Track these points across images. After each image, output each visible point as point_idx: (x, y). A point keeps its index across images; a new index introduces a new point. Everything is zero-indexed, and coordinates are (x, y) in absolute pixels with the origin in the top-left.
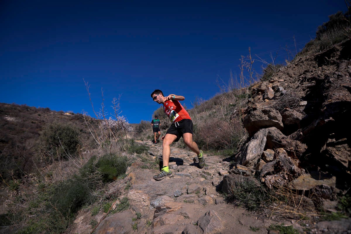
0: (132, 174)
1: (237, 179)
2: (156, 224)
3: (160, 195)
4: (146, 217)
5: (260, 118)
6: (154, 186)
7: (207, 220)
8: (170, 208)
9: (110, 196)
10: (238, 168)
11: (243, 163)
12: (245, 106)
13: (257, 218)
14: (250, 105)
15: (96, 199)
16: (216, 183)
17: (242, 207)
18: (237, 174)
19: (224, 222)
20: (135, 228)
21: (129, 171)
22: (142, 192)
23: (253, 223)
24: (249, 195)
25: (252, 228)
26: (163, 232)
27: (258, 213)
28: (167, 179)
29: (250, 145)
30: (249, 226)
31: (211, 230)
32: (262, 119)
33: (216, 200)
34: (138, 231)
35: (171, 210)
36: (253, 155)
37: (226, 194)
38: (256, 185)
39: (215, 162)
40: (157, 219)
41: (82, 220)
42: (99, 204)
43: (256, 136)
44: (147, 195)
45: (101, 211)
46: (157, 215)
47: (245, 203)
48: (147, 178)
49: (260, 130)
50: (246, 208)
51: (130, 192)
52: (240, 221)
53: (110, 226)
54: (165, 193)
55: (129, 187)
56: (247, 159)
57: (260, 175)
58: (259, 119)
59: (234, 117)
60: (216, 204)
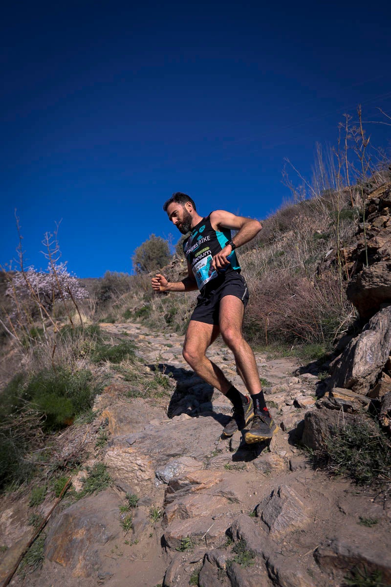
0: (108, 412)
1: (332, 419)
2: (172, 516)
3: (174, 456)
4: (147, 502)
5: (384, 283)
6: (159, 437)
7: (276, 506)
8: (197, 483)
9: (66, 462)
10: (335, 397)
11: (345, 383)
12: (352, 241)
13: (372, 500)
14: (362, 241)
15: (33, 470)
16: (290, 426)
17: (345, 478)
18: (332, 408)
19: (309, 509)
20: (128, 526)
21: (99, 405)
22: (135, 451)
23: (366, 510)
24: (357, 455)
25: (364, 520)
26: (188, 533)
27: (375, 490)
28: (184, 419)
29: (361, 345)
30: (357, 516)
31: (285, 525)
32: (386, 284)
33: (290, 462)
34: (134, 533)
35: (201, 486)
36: (367, 367)
37: (311, 450)
38: (372, 435)
39: (284, 375)
40: (173, 507)
41: (11, 517)
42: (43, 479)
43: (373, 324)
44: (147, 457)
45: (49, 496)
46: (172, 497)
47: (349, 469)
48: (141, 419)
49: (383, 309)
50: (352, 478)
51: (109, 452)
52: (340, 505)
53: (77, 526)
54: (184, 452)
55: (104, 442)
56: (354, 375)
57: (379, 412)
58: (381, 284)
59: (325, 268)
60: (291, 469)
